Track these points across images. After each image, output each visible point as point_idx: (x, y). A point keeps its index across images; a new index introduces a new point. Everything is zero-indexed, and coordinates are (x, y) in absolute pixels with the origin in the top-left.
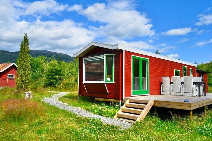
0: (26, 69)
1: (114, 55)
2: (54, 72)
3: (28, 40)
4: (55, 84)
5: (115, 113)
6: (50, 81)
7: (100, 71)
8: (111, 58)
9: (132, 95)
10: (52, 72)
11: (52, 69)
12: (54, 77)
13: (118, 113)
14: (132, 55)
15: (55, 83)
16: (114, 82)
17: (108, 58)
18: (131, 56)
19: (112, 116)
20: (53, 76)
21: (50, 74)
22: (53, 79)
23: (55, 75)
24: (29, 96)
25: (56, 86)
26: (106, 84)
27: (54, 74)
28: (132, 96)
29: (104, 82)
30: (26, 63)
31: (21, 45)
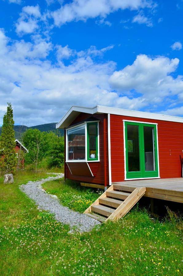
0: (10, 146)
1: (98, 121)
2: (59, 149)
3: (12, 110)
4: (59, 164)
5: (88, 206)
6: (53, 161)
7: (80, 145)
8: (95, 126)
9: (126, 179)
10: (56, 149)
11: (56, 145)
12: (59, 154)
13: (91, 205)
14: (124, 120)
15: (59, 162)
16: (99, 161)
17: (90, 126)
18: (123, 122)
19: (81, 210)
20: (57, 153)
21: (54, 151)
22: (57, 157)
23: (60, 152)
24: (9, 179)
25: (60, 167)
26: (88, 163)
27: (58, 151)
28: (125, 181)
29: (86, 161)
30: (10, 139)
31: (4, 118)
